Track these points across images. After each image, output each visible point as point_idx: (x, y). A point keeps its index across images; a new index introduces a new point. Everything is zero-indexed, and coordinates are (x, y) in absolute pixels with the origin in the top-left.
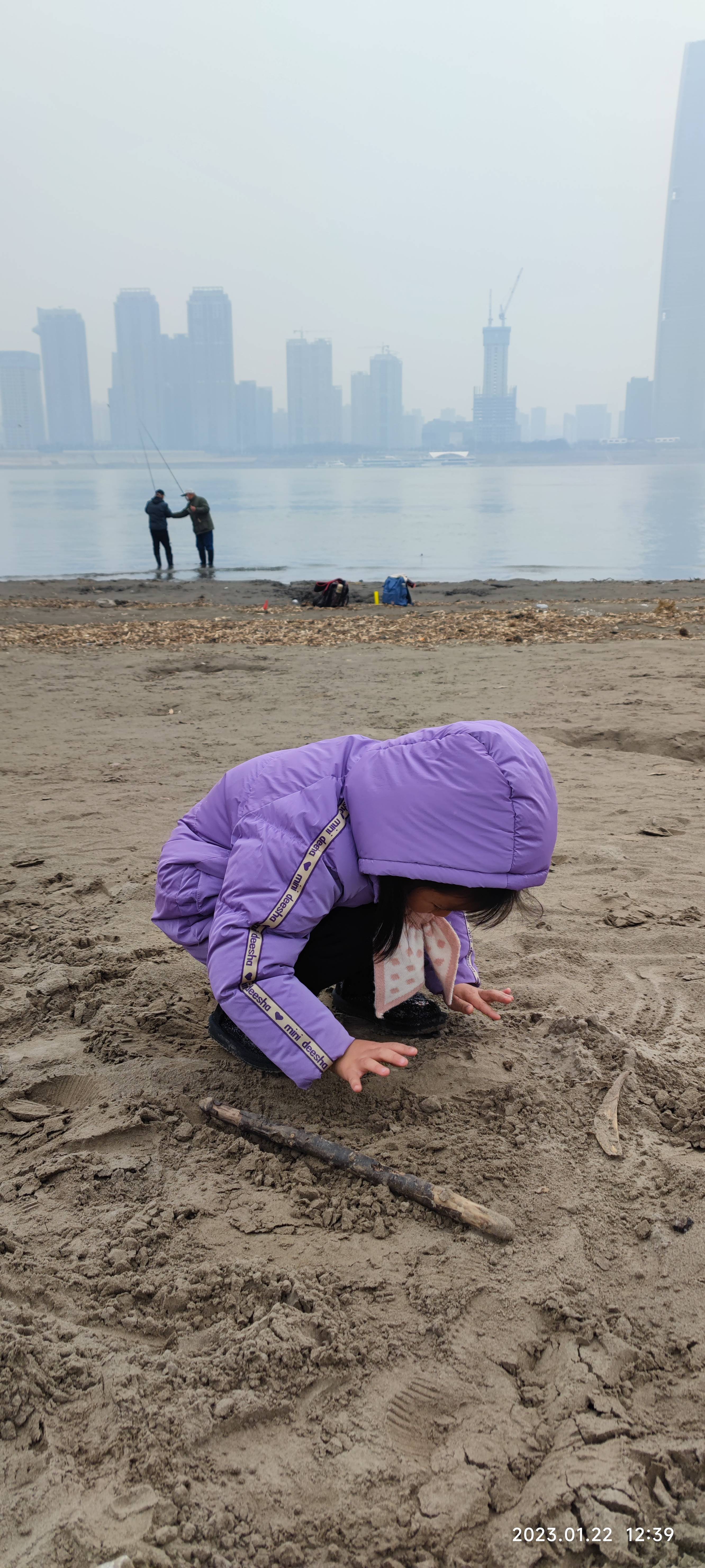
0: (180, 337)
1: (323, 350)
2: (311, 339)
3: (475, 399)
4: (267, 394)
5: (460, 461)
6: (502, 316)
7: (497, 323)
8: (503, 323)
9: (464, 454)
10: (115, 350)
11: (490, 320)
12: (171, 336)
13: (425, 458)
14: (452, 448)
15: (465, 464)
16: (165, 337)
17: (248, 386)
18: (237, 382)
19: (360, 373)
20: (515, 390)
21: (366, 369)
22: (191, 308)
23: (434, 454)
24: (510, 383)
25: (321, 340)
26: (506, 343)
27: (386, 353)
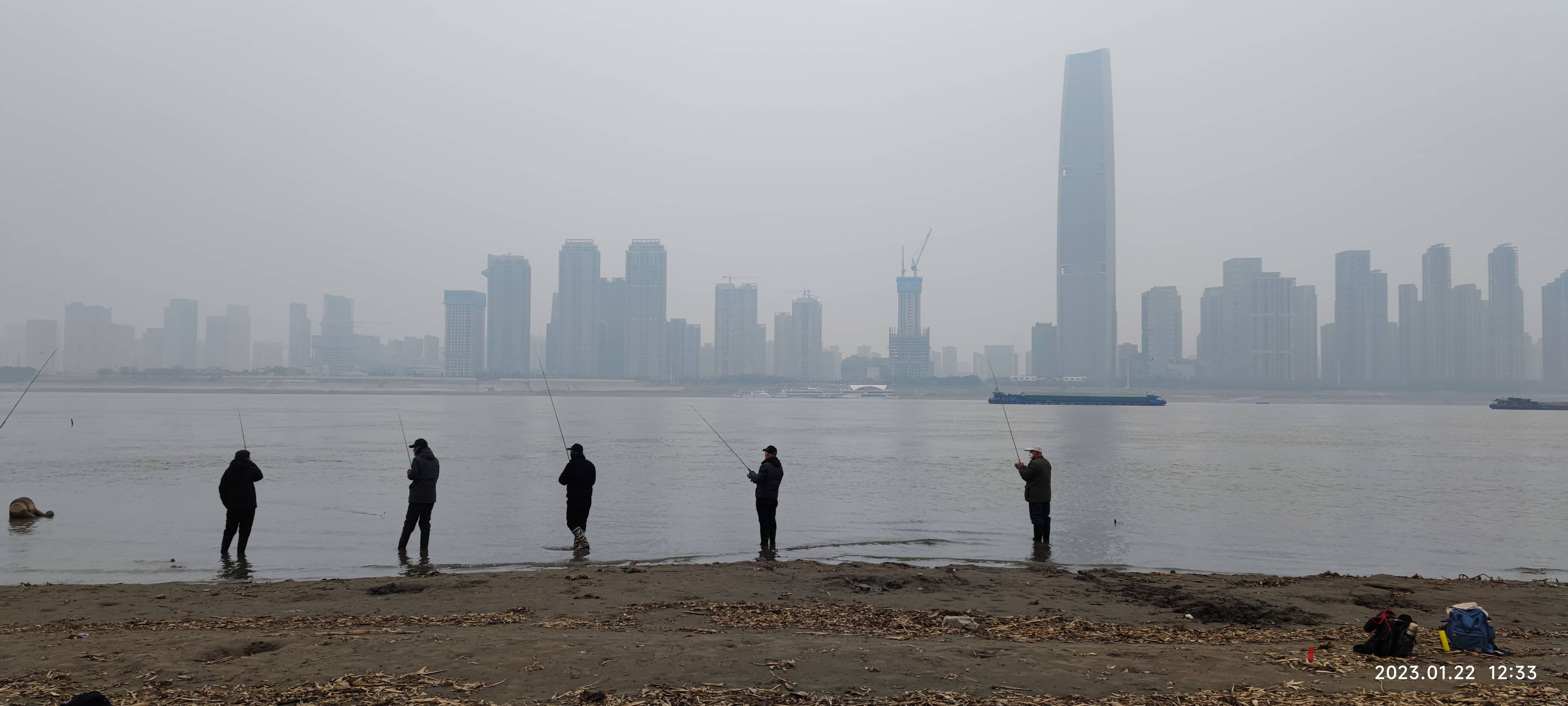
0: (618, 280)
1: (749, 293)
2: (738, 284)
3: (890, 338)
4: (696, 330)
5: (879, 394)
6: (914, 268)
7: (909, 274)
8: (915, 273)
9: (883, 387)
10: (557, 290)
11: (903, 271)
12: (610, 280)
13: (845, 390)
14: (870, 381)
15: (884, 396)
16: (605, 280)
17: (679, 324)
18: (669, 320)
19: (783, 314)
20: (928, 330)
21: (789, 310)
22: (629, 256)
23: (854, 387)
24: (923, 325)
25: (748, 285)
26: (918, 291)
27: (807, 297)
